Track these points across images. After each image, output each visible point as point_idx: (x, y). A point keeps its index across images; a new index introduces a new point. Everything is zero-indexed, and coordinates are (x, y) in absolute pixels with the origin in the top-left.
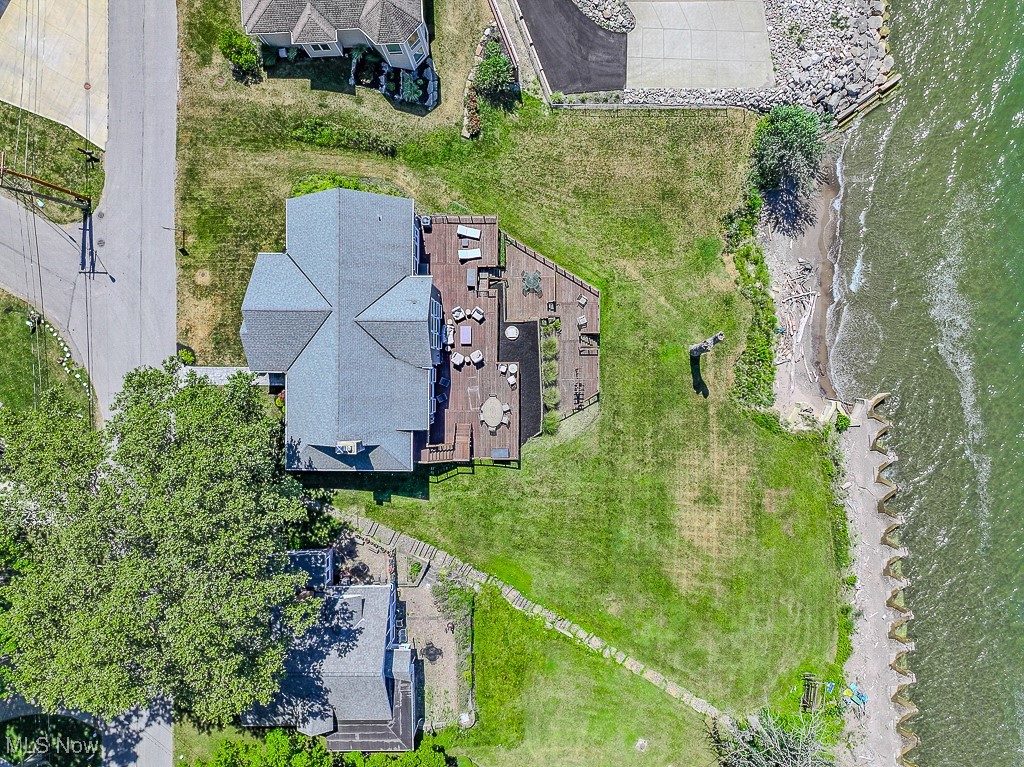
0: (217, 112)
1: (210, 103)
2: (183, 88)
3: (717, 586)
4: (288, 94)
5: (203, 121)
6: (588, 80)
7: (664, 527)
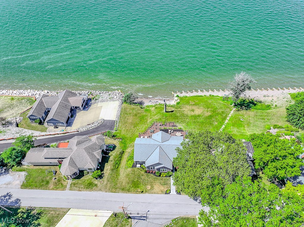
0: (109, 183)
1: (107, 184)
2: (101, 191)
3: (209, 109)
4: (108, 167)
5: (111, 186)
6: (112, 125)
7: (199, 116)
